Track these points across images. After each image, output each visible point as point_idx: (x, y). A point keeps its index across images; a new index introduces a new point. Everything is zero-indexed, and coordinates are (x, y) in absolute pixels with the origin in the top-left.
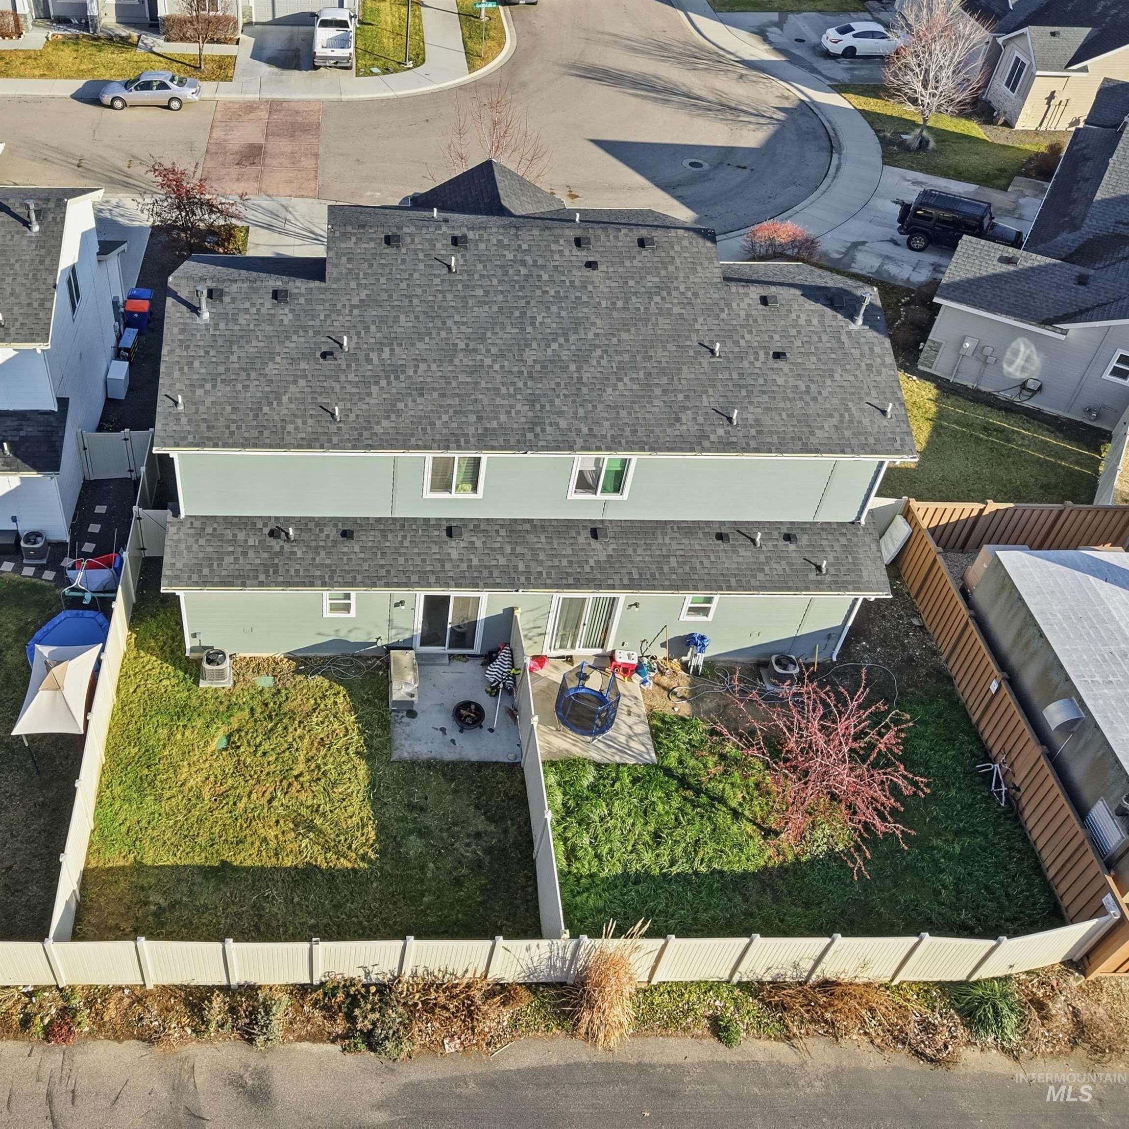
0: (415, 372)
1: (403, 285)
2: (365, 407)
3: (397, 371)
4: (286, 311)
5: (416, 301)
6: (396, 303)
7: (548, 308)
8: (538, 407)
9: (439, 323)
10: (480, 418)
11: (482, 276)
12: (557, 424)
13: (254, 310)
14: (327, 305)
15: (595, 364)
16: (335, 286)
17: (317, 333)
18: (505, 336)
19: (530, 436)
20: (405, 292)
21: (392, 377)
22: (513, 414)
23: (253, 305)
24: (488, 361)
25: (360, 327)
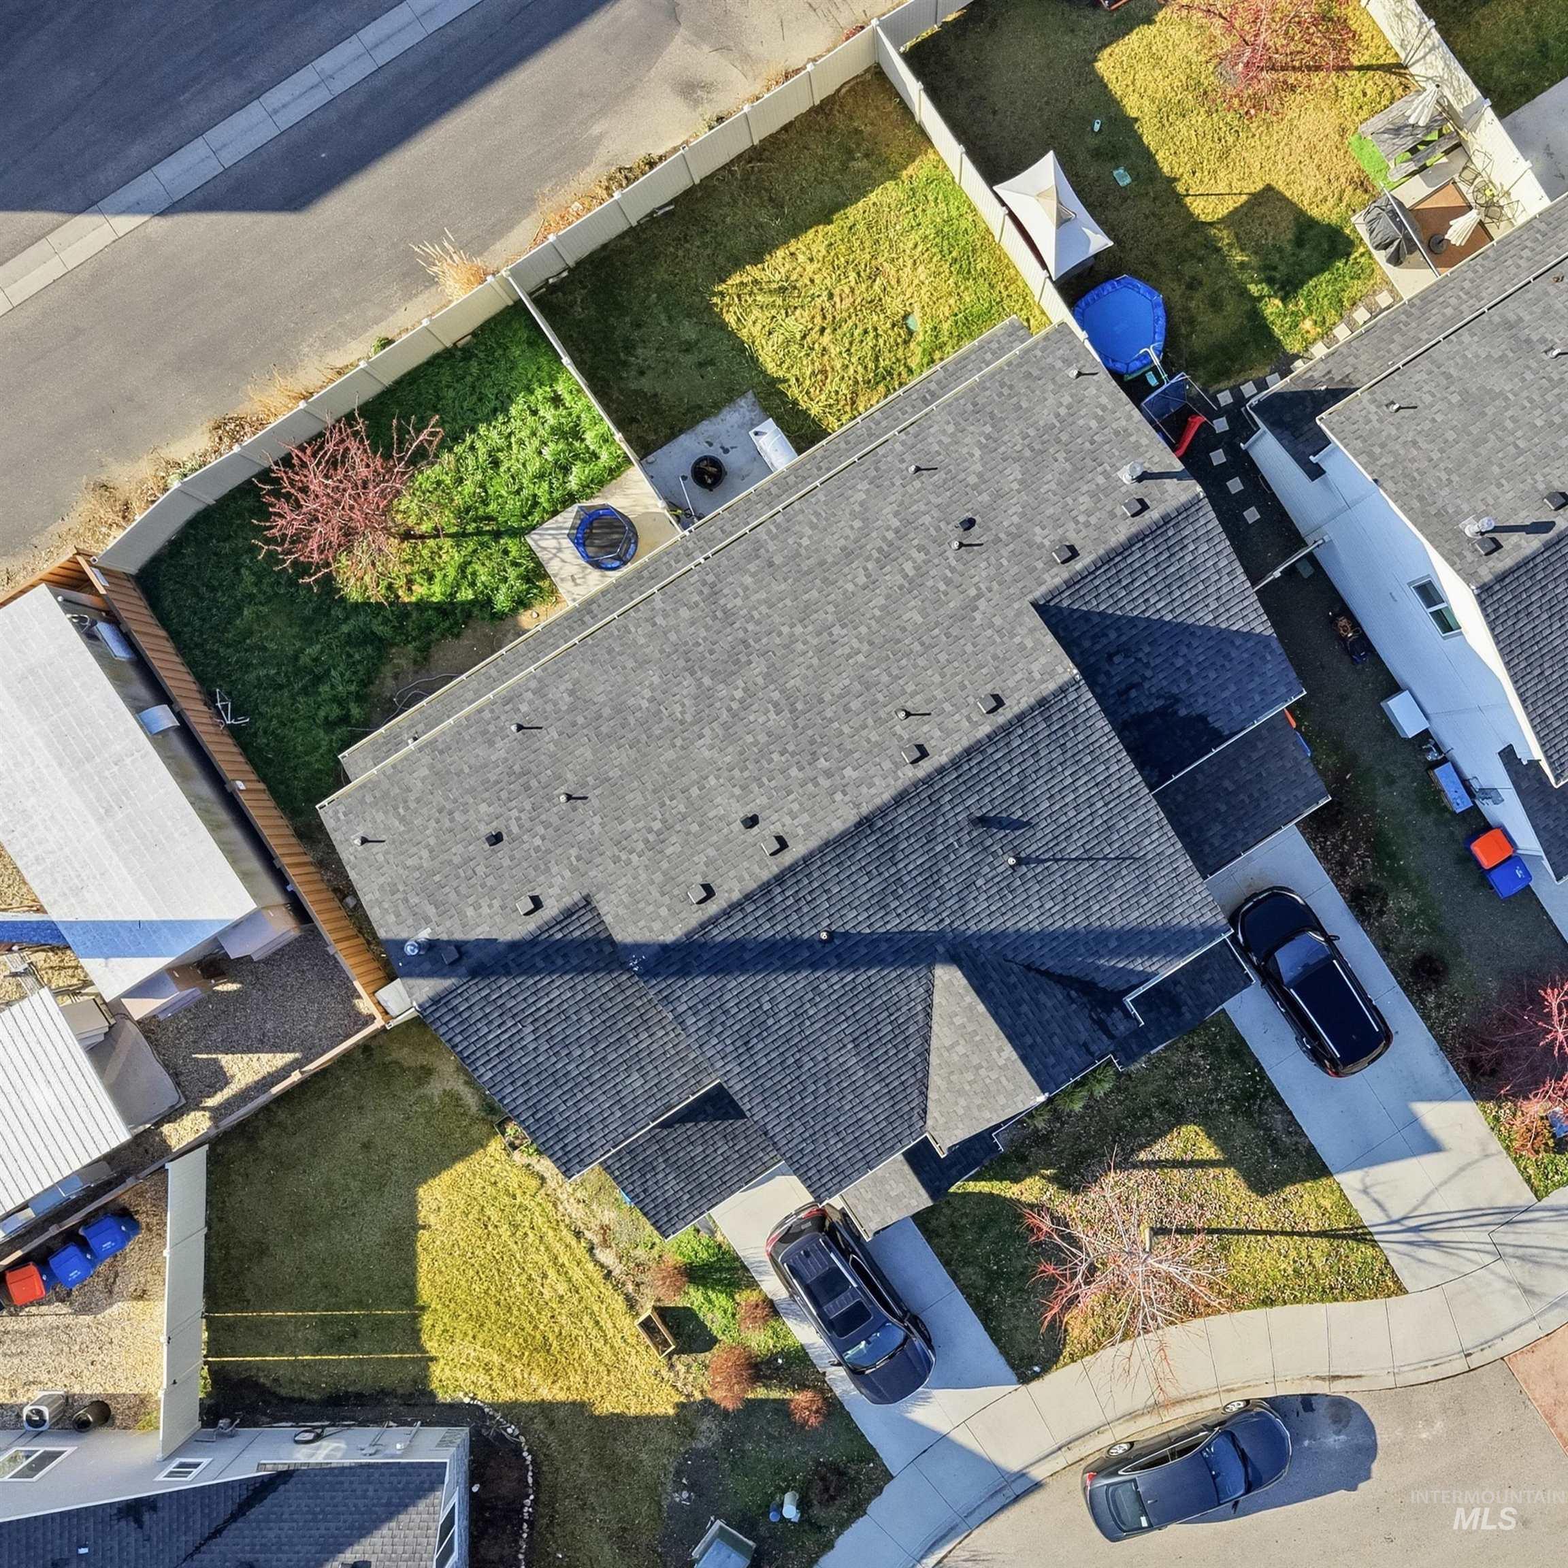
0: (866, 569)
1: (943, 657)
2: (892, 498)
3: (885, 558)
4: (1047, 543)
5: (917, 647)
6: (937, 631)
7: (769, 734)
8: (719, 614)
9: (878, 640)
10: (771, 564)
11: (864, 727)
12: (690, 608)
13: (1082, 519)
14: (1007, 577)
15: (686, 701)
16: (1016, 606)
17: (998, 540)
18: (796, 671)
19: (710, 578)
20: (936, 650)
21: (886, 548)
25: (957, 579)
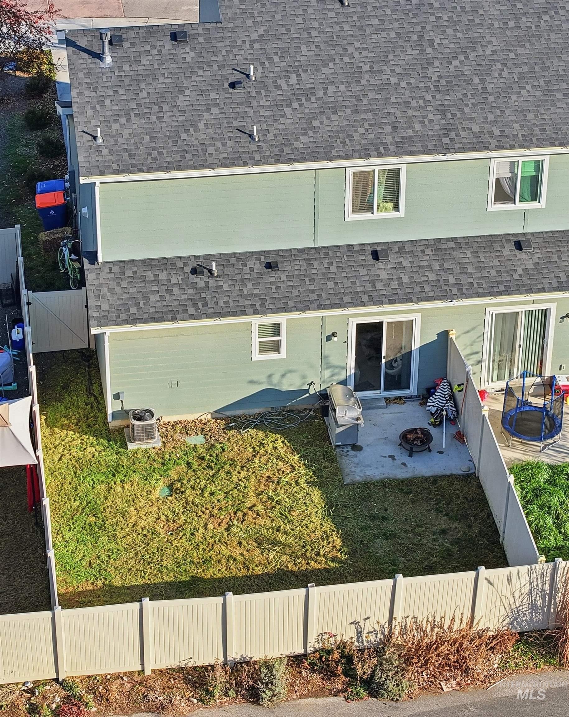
0: (325, 93)
1: (299, 20)
2: (280, 127)
3: (308, 93)
4: (188, 50)
5: (314, 33)
6: (295, 36)
7: (445, 31)
8: (449, 115)
9: (340, 50)
10: (395, 129)
11: (375, 7)
12: (470, 129)
13: (155, 52)
14: (227, 43)
15: (497, 76)
16: (231, 25)
17: (220, 67)
18: (407, 57)
19: (446, 140)
20: (302, 26)
21: (303, 99)
22: (427, 123)
23: (154, 47)
24: (394, 80)
25: (263, 59)
